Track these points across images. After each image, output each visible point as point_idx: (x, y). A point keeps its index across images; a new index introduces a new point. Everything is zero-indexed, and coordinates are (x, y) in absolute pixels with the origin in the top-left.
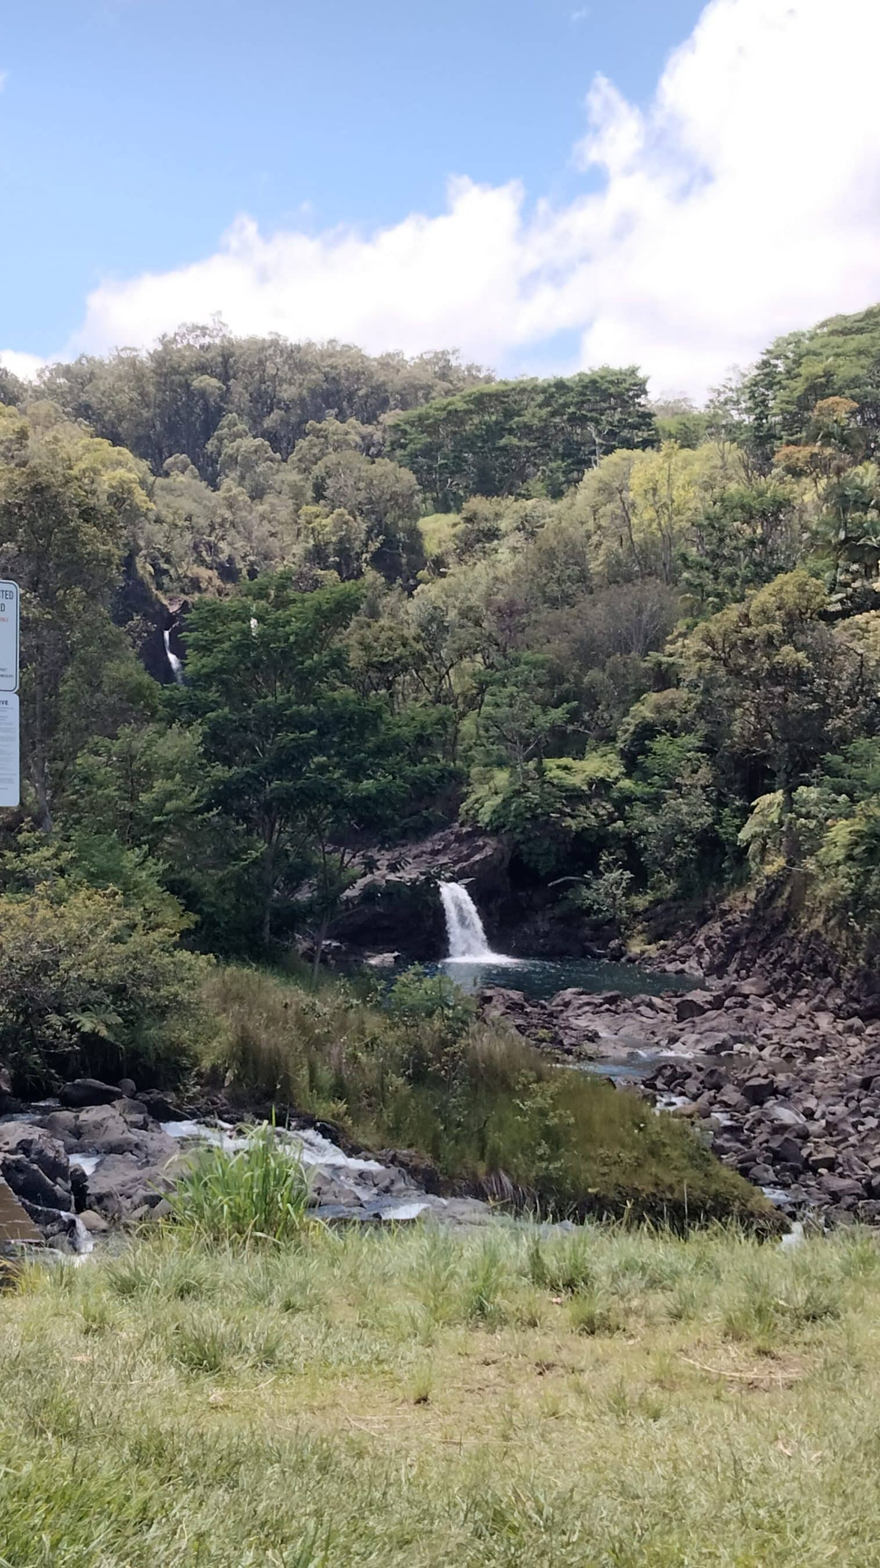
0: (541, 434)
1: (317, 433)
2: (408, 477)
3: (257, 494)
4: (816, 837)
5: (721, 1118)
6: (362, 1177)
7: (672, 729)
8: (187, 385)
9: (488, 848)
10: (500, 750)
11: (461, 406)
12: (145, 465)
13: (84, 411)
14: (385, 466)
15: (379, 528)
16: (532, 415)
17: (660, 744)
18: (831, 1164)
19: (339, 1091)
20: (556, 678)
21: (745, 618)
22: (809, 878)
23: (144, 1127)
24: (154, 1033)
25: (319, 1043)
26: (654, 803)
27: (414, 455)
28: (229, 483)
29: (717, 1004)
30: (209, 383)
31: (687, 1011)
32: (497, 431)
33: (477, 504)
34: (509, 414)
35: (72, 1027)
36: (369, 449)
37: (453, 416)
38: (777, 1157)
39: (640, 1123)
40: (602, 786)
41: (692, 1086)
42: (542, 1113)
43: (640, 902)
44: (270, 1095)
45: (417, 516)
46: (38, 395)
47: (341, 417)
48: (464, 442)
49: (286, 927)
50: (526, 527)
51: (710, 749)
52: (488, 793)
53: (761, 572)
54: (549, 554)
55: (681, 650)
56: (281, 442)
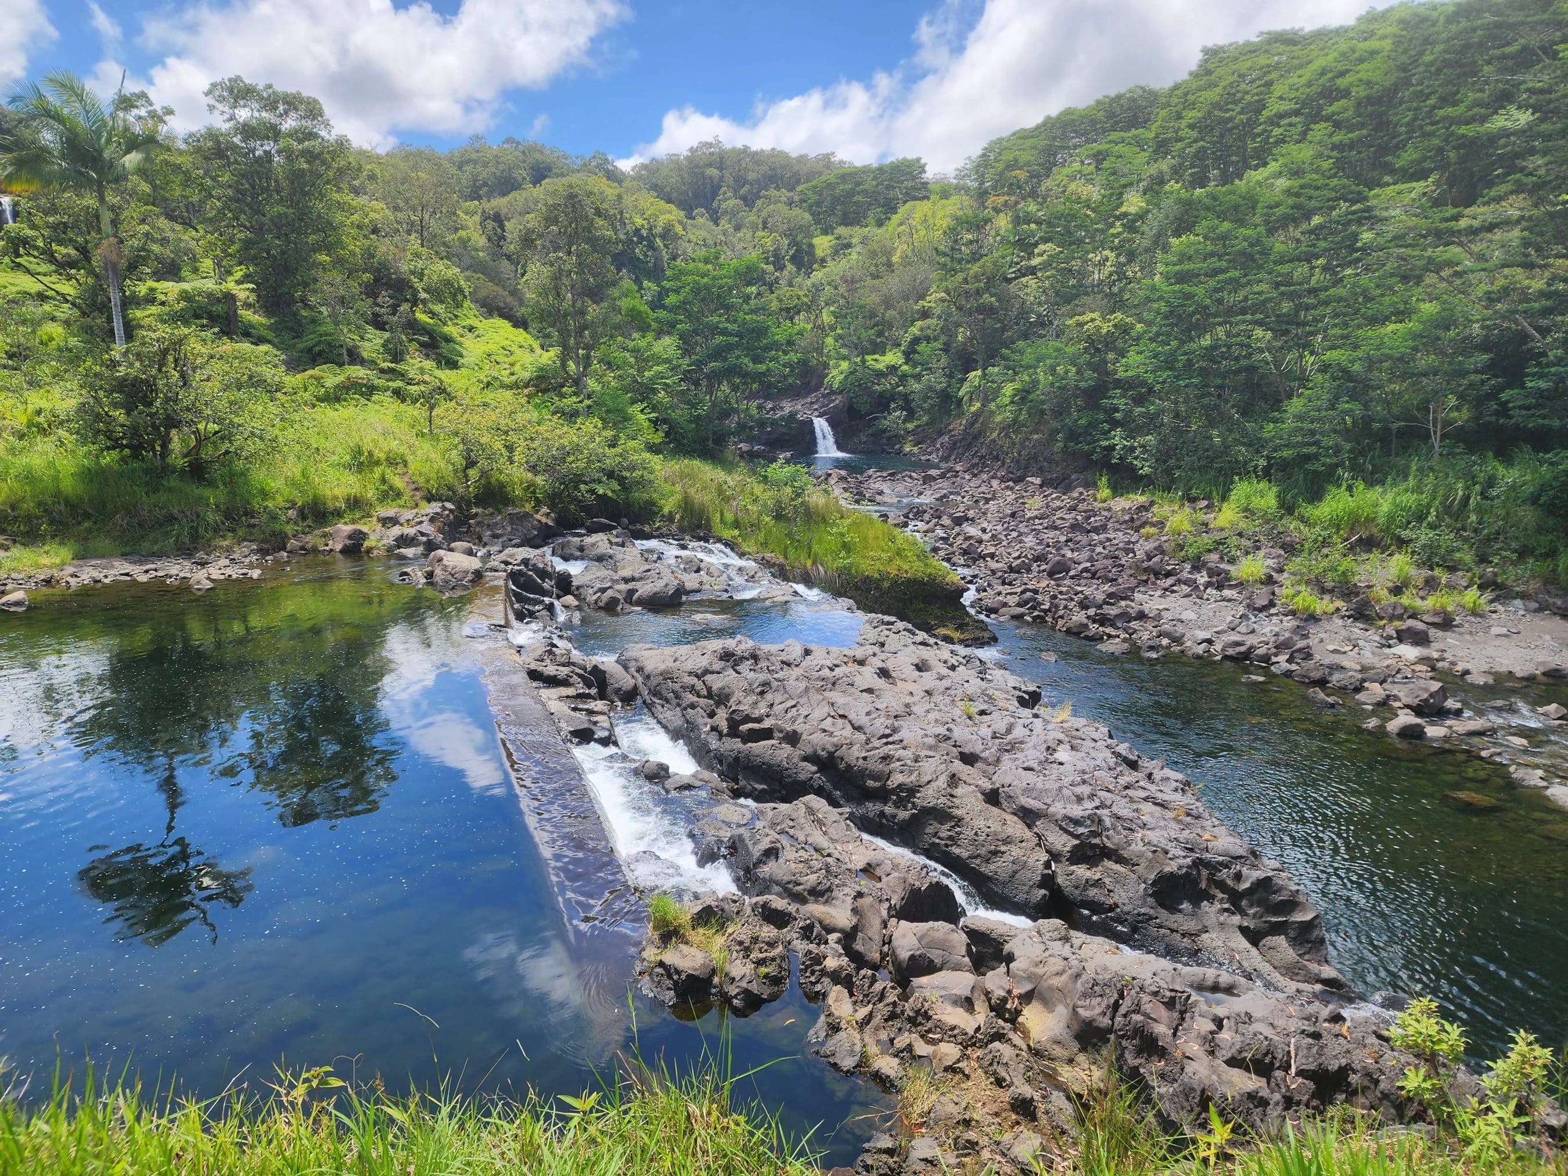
0: (872, 195)
1: (766, 197)
2: (808, 217)
3: (738, 228)
4: (997, 392)
5: (940, 532)
7: (928, 339)
8: (703, 173)
9: (838, 400)
10: (844, 351)
11: (833, 180)
12: (682, 213)
13: (654, 187)
14: (797, 211)
15: (794, 243)
16: (869, 184)
17: (922, 347)
18: (992, 556)
19: (736, 524)
20: (873, 315)
21: (966, 281)
22: (992, 413)
23: (623, 545)
24: (637, 495)
25: (727, 500)
26: (918, 377)
27: (811, 206)
28: (722, 222)
29: (943, 476)
30: (713, 172)
31: (928, 480)
32: (851, 193)
33: (842, 230)
34: (858, 184)
35: (592, 492)
36: (790, 203)
37: (830, 186)
38: (965, 552)
39: (892, 539)
40: (893, 369)
41: (927, 517)
42: (842, 535)
43: (910, 426)
44: (699, 526)
45: (812, 237)
46: (633, 179)
47: (778, 189)
48: (835, 200)
49: (721, 439)
50: (864, 242)
51: (946, 349)
52: (837, 373)
53: (975, 257)
54: (873, 254)
55: (934, 298)
56: (749, 202)
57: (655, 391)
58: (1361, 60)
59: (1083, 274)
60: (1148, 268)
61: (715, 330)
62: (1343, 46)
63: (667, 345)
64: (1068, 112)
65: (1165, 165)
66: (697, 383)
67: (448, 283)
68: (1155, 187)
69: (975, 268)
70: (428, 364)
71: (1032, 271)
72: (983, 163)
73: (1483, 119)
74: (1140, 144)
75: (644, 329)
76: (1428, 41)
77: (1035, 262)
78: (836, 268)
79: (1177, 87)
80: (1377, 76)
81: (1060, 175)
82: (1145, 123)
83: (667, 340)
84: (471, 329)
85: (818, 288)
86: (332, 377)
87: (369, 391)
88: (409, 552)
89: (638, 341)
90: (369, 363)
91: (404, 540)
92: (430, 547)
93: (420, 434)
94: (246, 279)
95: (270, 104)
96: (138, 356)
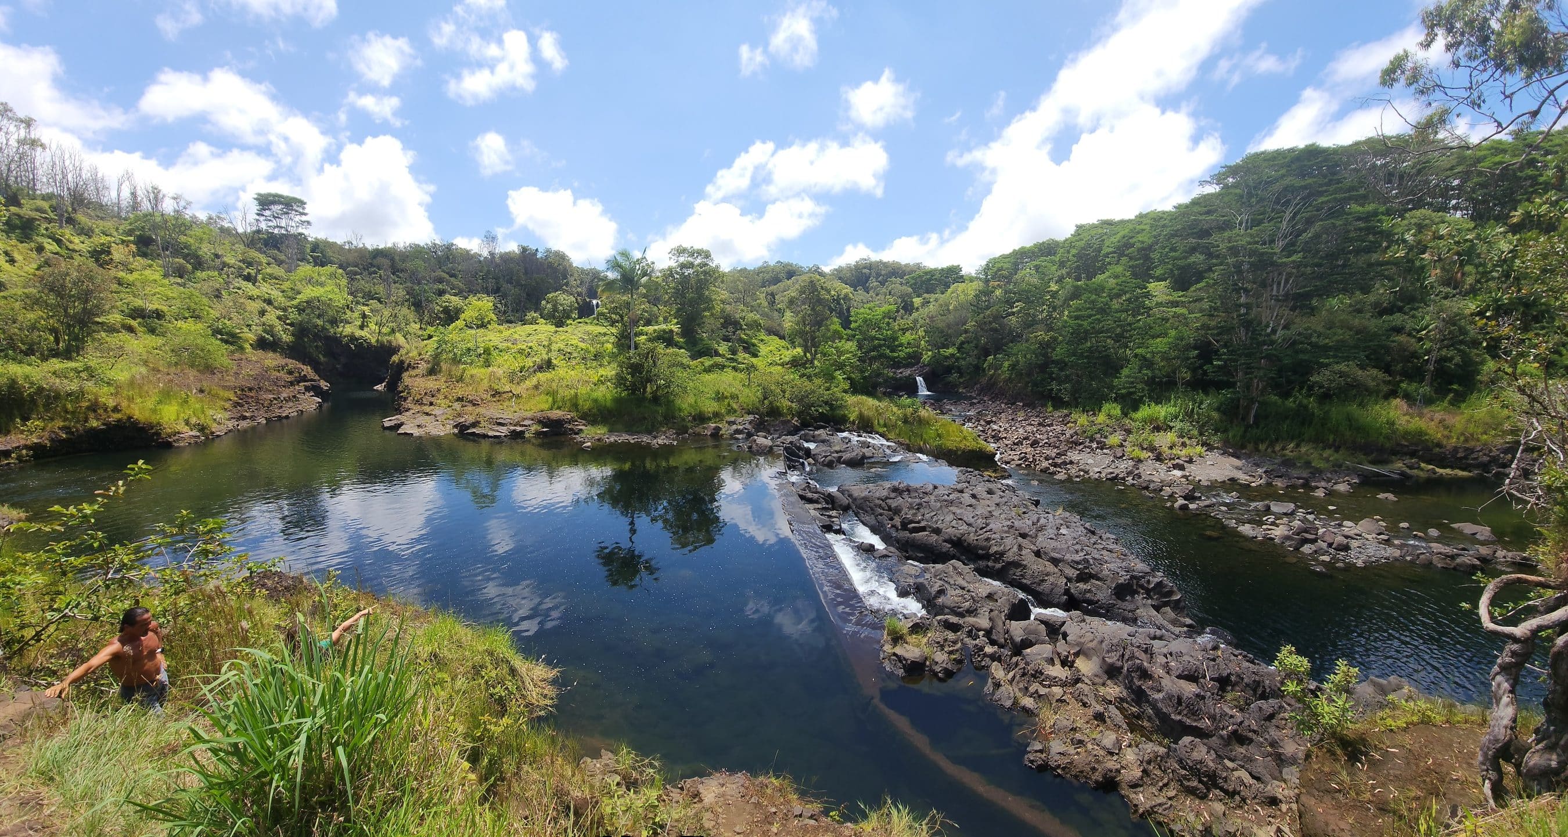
0: (940, 280)
1: (890, 281)
2: (910, 290)
3: (877, 295)
4: (1001, 366)
5: (980, 428)
6: (889, 447)
7: (968, 342)
8: (861, 272)
9: (927, 369)
10: (930, 348)
11: (921, 274)
12: (852, 289)
13: (840, 278)
14: (904, 287)
15: (904, 301)
16: (938, 276)
17: (965, 346)
18: (1005, 438)
19: (885, 425)
20: (942, 332)
21: (984, 317)
22: (999, 375)
23: (832, 435)
24: (838, 412)
25: (880, 414)
26: (964, 359)
27: (912, 285)
28: (871, 292)
29: (979, 402)
30: (866, 271)
31: (972, 404)
32: (930, 280)
33: (925, 295)
34: (932, 276)
35: (817, 411)
36: (902, 284)
37: (920, 276)
38: (993, 437)
39: (959, 432)
40: (953, 355)
41: (973, 421)
42: (936, 430)
43: (961, 380)
44: (868, 426)
45: (912, 298)
46: (830, 274)
47: (896, 277)
48: (923, 282)
49: (875, 386)
50: (936, 300)
51: (976, 347)
52: (927, 357)
53: (988, 308)
54: (941, 306)
55: (970, 325)
56: (882, 283)
57: (845, 366)
58: (1138, 233)
59: (1035, 316)
60: (1061, 313)
61: (874, 338)
62: (1131, 227)
63: (851, 346)
64: (1023, 248)
65: (1064, 271)
66: (864, 362)
67: (755, 321)
68: (1060, 280)
69: (988, 312)
70: (747, 356)
71: (1013, 314)
72: (987, 268)
73: (1186, 258)
74: (1053, 262)
75: (841, 338)
76: (1164, 226)
77: (1015, 310)
78: (924, 312)
79: (1066, 240)
80: (1146, 239)
81: (1020, 274)
82: (1055, 254)
83: (850, 343)
84: (762, 340)
85: (916, 321)
86: (708, 362)
87: (723, 367)
88: (740, 436)
89: (838, 344)
90: (723, 356)
91: (737, 432)
92: (749, 435)
93: (744, 385)
94: (677, 323)
95: (692, 254)
96: (639, 355)
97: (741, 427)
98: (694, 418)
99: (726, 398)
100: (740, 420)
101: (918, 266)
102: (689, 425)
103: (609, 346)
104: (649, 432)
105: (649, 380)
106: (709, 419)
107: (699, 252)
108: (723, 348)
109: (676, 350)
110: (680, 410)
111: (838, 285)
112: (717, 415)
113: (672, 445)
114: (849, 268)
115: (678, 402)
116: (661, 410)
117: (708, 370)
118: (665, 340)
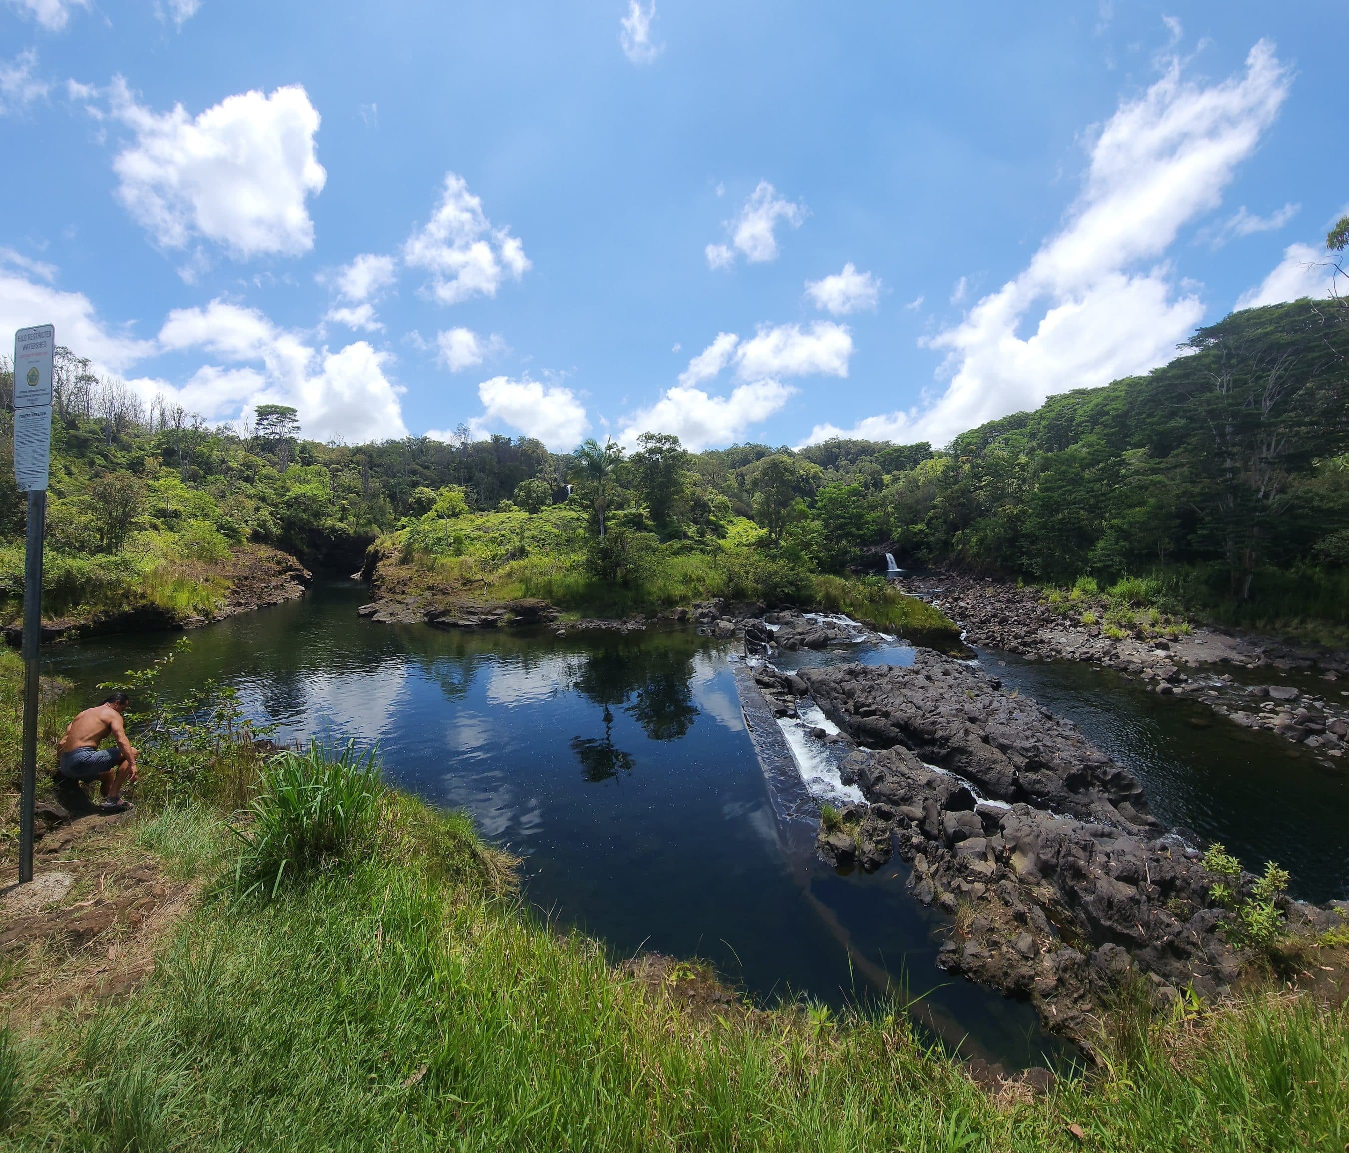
0: (909, 457)
1: (860, 459)
2: (879, 467)
3: (847, 473)
4: (969, 541)
5: (948, 605)
6: (854, 627)
7: (937, 518)
8: (831, 451)
9: (897, 546)
10: (899, 524)
11: (891, 452)
12: (822, 468)
13: (809, 458)
14: (875, 465)
15: (874, 478)
16: (906, 453)
17: (934, 521)
18: (973, 615)
19: (852, 605)
20: (911, 508)
21: (952, 493)
22: (968, 550)
23: (797, 616)
24: (804, 592)
25: (847, 593)
26: (933, 535)
27: (881, 463)
28: (841, 470)
29: (947, 579)
30: (836, 450)
31: (940, 581)
32: (899, 457)
33: (895, 472)
34: (902, 453)
35: (783, 591)
36: (871, 462)
37: (889, 454)
38: (960, 614)
39: (927, 609)
40: (921, 531)
41: (941, 598)
42: (903, 608)
43: (931, 556)
44: (834, 606)
45: (882, 476)
47: (865, 455)
48: (892, 460)
49: (843, 565)
50: (906, 477)
51: (945, 522)
52: (897, 533)
53: (956, 483)
54: (910, 482)
55: (938, 500)
56: (853, 462)
57: (812, 545)
58: (1113, 400)
59: (1003, 489)
60: (1032, 485)
61: (839, 517)
62: (1104, 394)
63: (817, 524)
64: (991, 422)
65: (1035, 443)
66: (831, 540)
67: (723, 503)
68: (1031, 452)
69: (956, 487)
70: (715, 538)
71: (981, 488)
72: (956, 443)
73: (1166, 423)
74: (1023, 435)
75: (806, 518)
76: (1139, 392)
77: (982, 484)
78: (894, 488)
79: (1037, 412)
80: (1120, 406)
81: (990, 448)
82: (1025, 426)
83: (817, 522)
84: (732, 522)
85: (885, 497)
86: (677, 544)
87: (690, 549)
88: (705, 620)
89: (804, 523)
90: (692, 538)
91: (703, 615)
92: (714, 618)
93: (711, 568)
94: (646, 507)
95: (659, 440)
96: (608, 540)
97: (706, 611)
98: (663, 603)
99: (693, 580)
100: (706, 603)
101: (887, 444)
102: (658, 609)
103: (581, 531)
104: (619, 617)
105: (618, 565)
106: (677, 603)
107: (667, 439)
108: (692, 530)
109: (645, 534)
110: (649, 594)
111: (807, 464)
112: (684, 598)
113: (640, 630)
114: (818, 448)
115: (648, 586)
116: (630, 594)
117: (677, 553)
118: (634, 524)
